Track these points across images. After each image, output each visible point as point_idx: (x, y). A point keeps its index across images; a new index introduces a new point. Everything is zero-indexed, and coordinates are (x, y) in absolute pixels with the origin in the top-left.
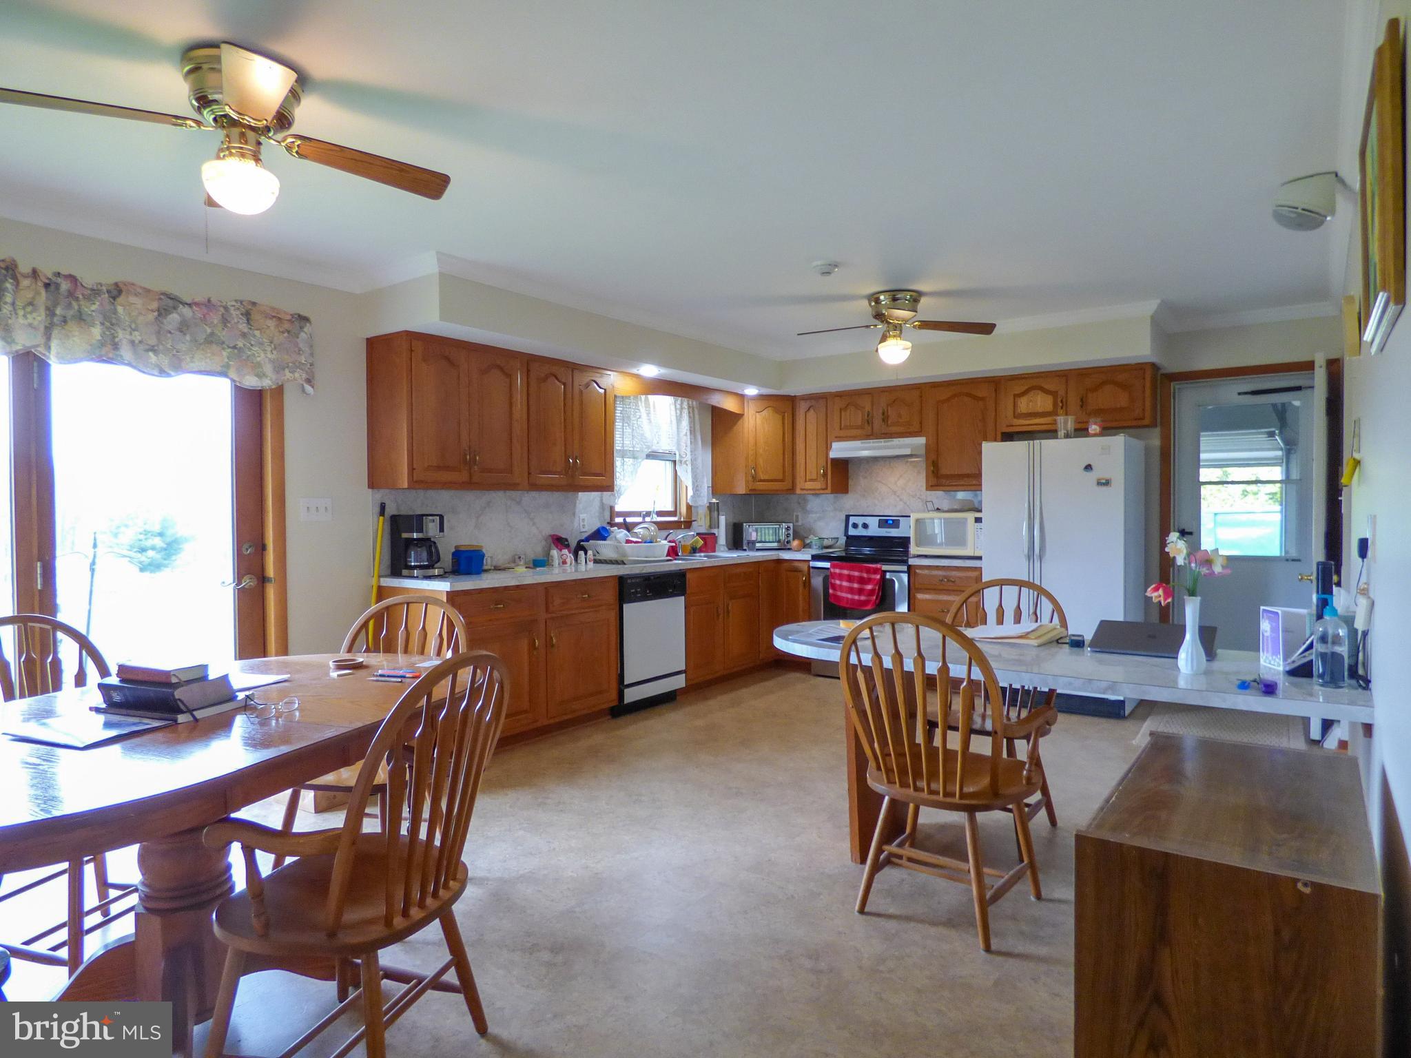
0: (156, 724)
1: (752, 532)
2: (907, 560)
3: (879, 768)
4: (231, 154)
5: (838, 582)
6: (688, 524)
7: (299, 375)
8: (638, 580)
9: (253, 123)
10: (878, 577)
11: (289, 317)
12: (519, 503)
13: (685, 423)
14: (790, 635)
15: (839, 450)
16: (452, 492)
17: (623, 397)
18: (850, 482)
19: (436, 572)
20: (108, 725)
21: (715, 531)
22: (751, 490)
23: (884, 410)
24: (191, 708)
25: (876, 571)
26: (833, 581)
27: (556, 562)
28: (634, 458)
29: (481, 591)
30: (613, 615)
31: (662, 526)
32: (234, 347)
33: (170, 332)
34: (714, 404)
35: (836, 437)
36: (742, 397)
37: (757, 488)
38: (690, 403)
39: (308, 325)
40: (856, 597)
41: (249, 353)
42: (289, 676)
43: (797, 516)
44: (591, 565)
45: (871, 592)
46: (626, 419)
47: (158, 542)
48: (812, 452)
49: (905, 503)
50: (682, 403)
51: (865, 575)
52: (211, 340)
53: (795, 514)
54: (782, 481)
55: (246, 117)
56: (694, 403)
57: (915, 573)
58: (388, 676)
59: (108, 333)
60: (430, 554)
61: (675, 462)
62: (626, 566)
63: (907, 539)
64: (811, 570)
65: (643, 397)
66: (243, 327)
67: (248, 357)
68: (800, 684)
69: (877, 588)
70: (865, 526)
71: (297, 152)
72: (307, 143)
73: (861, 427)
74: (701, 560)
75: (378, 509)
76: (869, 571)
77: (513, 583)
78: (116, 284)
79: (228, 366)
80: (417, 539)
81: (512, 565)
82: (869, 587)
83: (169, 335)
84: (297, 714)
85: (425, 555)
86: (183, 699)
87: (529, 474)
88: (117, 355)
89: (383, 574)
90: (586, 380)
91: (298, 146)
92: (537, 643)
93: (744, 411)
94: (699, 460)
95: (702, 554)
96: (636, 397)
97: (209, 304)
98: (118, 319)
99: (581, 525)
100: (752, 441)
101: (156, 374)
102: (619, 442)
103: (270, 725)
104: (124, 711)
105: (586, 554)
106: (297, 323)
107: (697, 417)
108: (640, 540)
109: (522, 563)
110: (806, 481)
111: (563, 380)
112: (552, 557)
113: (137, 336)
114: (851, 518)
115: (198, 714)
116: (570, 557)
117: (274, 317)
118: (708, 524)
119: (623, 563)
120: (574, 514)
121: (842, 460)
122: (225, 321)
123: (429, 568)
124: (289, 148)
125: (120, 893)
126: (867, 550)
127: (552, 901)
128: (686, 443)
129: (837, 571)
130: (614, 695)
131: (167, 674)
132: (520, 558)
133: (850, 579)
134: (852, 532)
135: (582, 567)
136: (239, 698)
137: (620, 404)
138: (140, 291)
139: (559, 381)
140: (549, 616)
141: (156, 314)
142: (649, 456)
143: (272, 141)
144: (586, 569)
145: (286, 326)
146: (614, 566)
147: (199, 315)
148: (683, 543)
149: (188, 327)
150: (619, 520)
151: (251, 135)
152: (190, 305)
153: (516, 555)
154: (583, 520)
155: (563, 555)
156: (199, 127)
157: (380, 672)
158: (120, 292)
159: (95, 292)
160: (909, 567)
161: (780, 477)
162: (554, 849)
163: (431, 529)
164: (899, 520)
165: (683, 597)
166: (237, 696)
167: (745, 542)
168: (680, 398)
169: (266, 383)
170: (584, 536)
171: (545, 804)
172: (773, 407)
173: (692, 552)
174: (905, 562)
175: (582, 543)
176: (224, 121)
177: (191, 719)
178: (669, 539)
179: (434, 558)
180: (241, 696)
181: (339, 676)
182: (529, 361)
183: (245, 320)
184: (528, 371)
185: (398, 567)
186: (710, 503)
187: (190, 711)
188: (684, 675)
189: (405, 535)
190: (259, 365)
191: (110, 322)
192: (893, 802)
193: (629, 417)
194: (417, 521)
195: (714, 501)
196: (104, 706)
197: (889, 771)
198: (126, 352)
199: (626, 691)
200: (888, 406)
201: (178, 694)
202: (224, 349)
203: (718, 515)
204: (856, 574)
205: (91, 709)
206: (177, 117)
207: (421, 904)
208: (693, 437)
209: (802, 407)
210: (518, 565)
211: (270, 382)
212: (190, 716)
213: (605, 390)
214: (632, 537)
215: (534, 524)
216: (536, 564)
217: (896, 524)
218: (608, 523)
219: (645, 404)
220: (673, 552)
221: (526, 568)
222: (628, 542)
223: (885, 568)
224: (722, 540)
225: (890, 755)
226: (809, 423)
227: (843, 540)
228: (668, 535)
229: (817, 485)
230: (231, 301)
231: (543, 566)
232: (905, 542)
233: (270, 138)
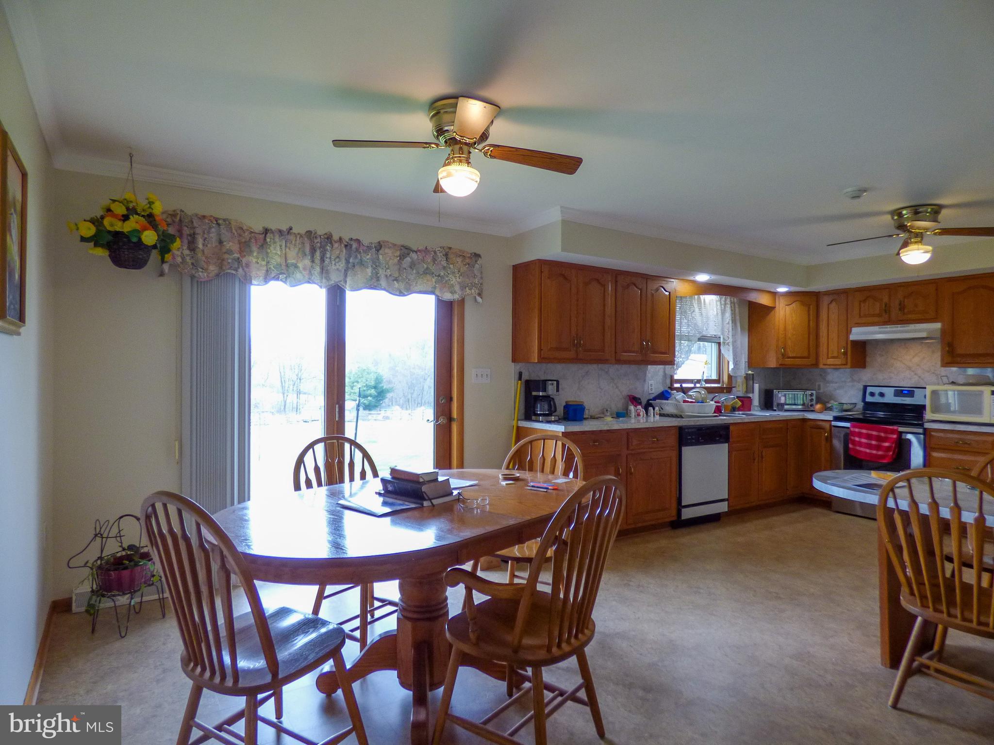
0: (413, 506)
1: (781, 397)
2: (923, 424)
3: (912, 593)
4: (454, 161)
5: (857, 439)
6: (729, 390)
7: (474, 291)
8: (693, 430)
9: (468, 141)
10: (895, 436)
11: (469, 255)
12: (607, 373)
13: (728, 315)
14: (829, 480)
15: (858, 333)
16: (563, 365)
17: (681, 297)
18: (868, 359)
19: (553, 418)
20: (385, 504)
21: (751, 395)
22: (781, 365)
23: (901, 301)
24: (431, 497)
25: (893, 432)
26: (852, 438)
27: (633, 414)
28: (688, 341)
29: (583, 433)
30: (674, 454)
31: (710, 390)
32: (439, 276)
33: (405, 269)
34: (751, 300)
35: (856, 324)
36: (774, 294)
37: (786, 363)
38: (732, 299)
39: (480, 259)
40: (874, 452)
41: (447, 279)
42: (477, 482)
43: (819, 386)
44: (657, 417)
45: (888, 449)
46: (684, 313)
47: (373, 391)
48: (834, 336)
49: (920, 377)
50: (726, 300)
51: (882, 435)
52: (427, 272)
53: (817, 384)
54: (808, 358)
55: (465, 138)
56: (735, 300)
57: (931, 436)
58: (538, 487)
59: (374, 271)
60: (550, 406)
61: (719, 344)
62: (684, 419)
63: (923, 407)
64: (833, 428)
65: (696, 297)
66: (444, 263)
67: (446, 281)
68: (822, 519)
69: (894, 445)
70: (882, 395)
71: (490, 155)
72: (497, 149)
73: (879, 315)
74: (739, 417)
75: (517, 376)
76: (886, 431)
77: (606, 428)
78: (379, 242)
79: (435, 288)
80: (542, 396)
81: (602, 416)
82: (887, 444)
83: (404, 270)
84: (488, 507)
85: (546, 407)
86: (426, 492)
87: (616, 353)
88: (378, 284)
89: (520, 418)
90: (655, 287)
91: (491, 151)
92: (621, 471)
93: (776, 305)
94: (739, 342)
95: (741, 412)
96: (691, 297)
97: (426, 250)
98: (379, 263)
99: (650, 389)
100: (782, 327)
101: (398, 294)
102: (677, 330)
103: (473, 513)
104: (395, 496)
105: (654, 409)
106: (473, 259)
107: (737, 310)
108: (694, 401)
109: (608, 414)
110: (828, 358)
111: (640, 288)
112: (630, 410)
113: (389, 272)
114: (868, 388)
115: (435, 502)
116: (642, 412)
117: (461, 255)
118: (745, 390)
119: (681, 417)
120: (645, 381)
121: (861, 342)
122: (434, 260)
123: (549, 415)
124: (485, 154)
125: (380, 604)
126: (881, 414)
127: (641, 654)
128: (728, 330)
129: (857, 430)
130: (674, 512)
131: (418, 475)
132: (607, 410)
133: (869, 437)
134: (869, 399)
135: (651, 419)
136: (454, 494)
137: (679, 302)
138: (391, 245)
139: (637, 287)
140: (630, 452)
141: (398, 258)
142: (700, 340)
143: (477, 150)
144: (654, 420)
145: (467, 261)
146: (674, 419)
147: (420, 257)
148: (725, 403)
149: (415, 265)
150: (677, 385)
151: (465, 148)
152: (416, 252)
153: (604, 409)
154: (651, 385)
155: (638, 410)
156: (438, 147)
157: (532, 484)
158: (381, 247)
159: (369, 248)
160: (925, 430)
161: (806, 354)
162: (639, 618)
163: (551, 389)
164: (914, 390)
165: (727, 444)
166: (453, 493)
167: (775, 404)
168: (724, 297)
169: (456, 297)
170: (652, 397)
171: (629, 585)
172: (801, 301)
173: (732, 410)
174: (921, 425)
175: (650, 402)
176: (452, 142)
177: (430, 504)
178: (716, 399)
179: (553, 409)
180: (455, 492)
181: (506, 484)
182: (617, 275)
183: (445, 259)
184: (616, 281)
185: (529, 414)
186: (747, 374)
187: (430, 500)
188: (727, 502)
189: (534, 393)
190: (452, 286)
191: (376, 265)
192: (926, 623)
193: (685, 312)
194: (542, 384)
195: (750, 372)
196: (383, 492)
197: (923, 597)
198: (383, 283)
199: (683, 510)
200: (904, 297)
201: (424, 488)
202: (433, 277)
203: (753, 383)
204: (874, 433)
205: (376, 493)
206: (426, 143)
207: (568, 642)
208: (733, 324)
209: (825, 301)
210: (606, 416)
211: (458, 296)
212: (430, 502)
213: (670, 293)
214: (688, 398)
215: (617, 387)
216: (618, 415)
217: (911, 394)
218: (669, 387)
219: (698, 301)
220: (718, 410)
221: (612, 418)
222: (685, 401)
223: (901, 429)
224: (756, 402)
225: (924, 584)
226: (831, 314)
227: (861, 405)
228: (715, 397)
229: (837, 362)
230: (438, 248)
231: (623, 416)
232: (920, 410)
233: (475, 148)
